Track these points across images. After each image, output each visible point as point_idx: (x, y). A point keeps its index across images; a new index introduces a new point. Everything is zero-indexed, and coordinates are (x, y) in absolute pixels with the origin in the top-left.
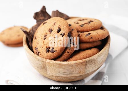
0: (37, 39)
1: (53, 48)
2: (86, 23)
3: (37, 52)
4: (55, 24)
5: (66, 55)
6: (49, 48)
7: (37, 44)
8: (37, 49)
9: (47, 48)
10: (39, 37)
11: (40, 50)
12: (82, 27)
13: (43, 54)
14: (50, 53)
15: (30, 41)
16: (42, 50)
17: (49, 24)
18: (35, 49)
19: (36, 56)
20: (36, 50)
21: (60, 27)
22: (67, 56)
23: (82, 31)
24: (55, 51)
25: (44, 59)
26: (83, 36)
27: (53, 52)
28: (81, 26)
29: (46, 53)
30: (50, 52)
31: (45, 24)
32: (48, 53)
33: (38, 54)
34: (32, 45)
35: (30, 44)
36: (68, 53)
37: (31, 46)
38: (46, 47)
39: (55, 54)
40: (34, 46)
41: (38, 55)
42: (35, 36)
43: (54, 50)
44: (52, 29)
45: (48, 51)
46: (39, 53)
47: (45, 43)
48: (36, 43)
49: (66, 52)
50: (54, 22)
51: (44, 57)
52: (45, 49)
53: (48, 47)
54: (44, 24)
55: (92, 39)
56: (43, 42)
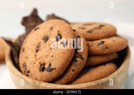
0: (25, 52)
1: (50, 64)
2: (96, 28)
3: (26, 70)
4: (51, 28)
5: (70, 74)
6: (44, 64)
7: (26, 59)
8: (26, 66)
9: (41, 65)
10: (28, 48)
11: (30, 68)
12: (92, 33)
13: (35, 73)
14: (45, 73)
15: (15, 56)
16: (34, 69)
17: (43, 29)
18: (23, 67)
19: (24, 76)
20: (24, 69)
21: (59, 32)
22: (71, 76)
23: (92, 39)
24: (53, 69)
25: (36, 81)
26: (94, 45)
27: (50, 70)
28: (89, 32)
29: (40, 71)
30: (45, 71)
31: (37, 30)
32: (43, 72)
33: (27, 73)
34: (18, 61)
35: (16, 59)
36: (74, 71)
37: (16, 62)
38: (40, 63)
39: (54, 74)
40: (21, 62)
41: (27, 75)
42: (23, 47)
43: (53, 67)
44: (48, 36)
45: (43, 69)
46: (29, 72)
47: (38, 57)
48: (24, 57)
49: (71, 70)
50: (50, 27)
51: (36, 79)
52: (38, 65)
53: (42, 63)
54: (35, 30)
55: (107, 50)
56: (34, 56)
